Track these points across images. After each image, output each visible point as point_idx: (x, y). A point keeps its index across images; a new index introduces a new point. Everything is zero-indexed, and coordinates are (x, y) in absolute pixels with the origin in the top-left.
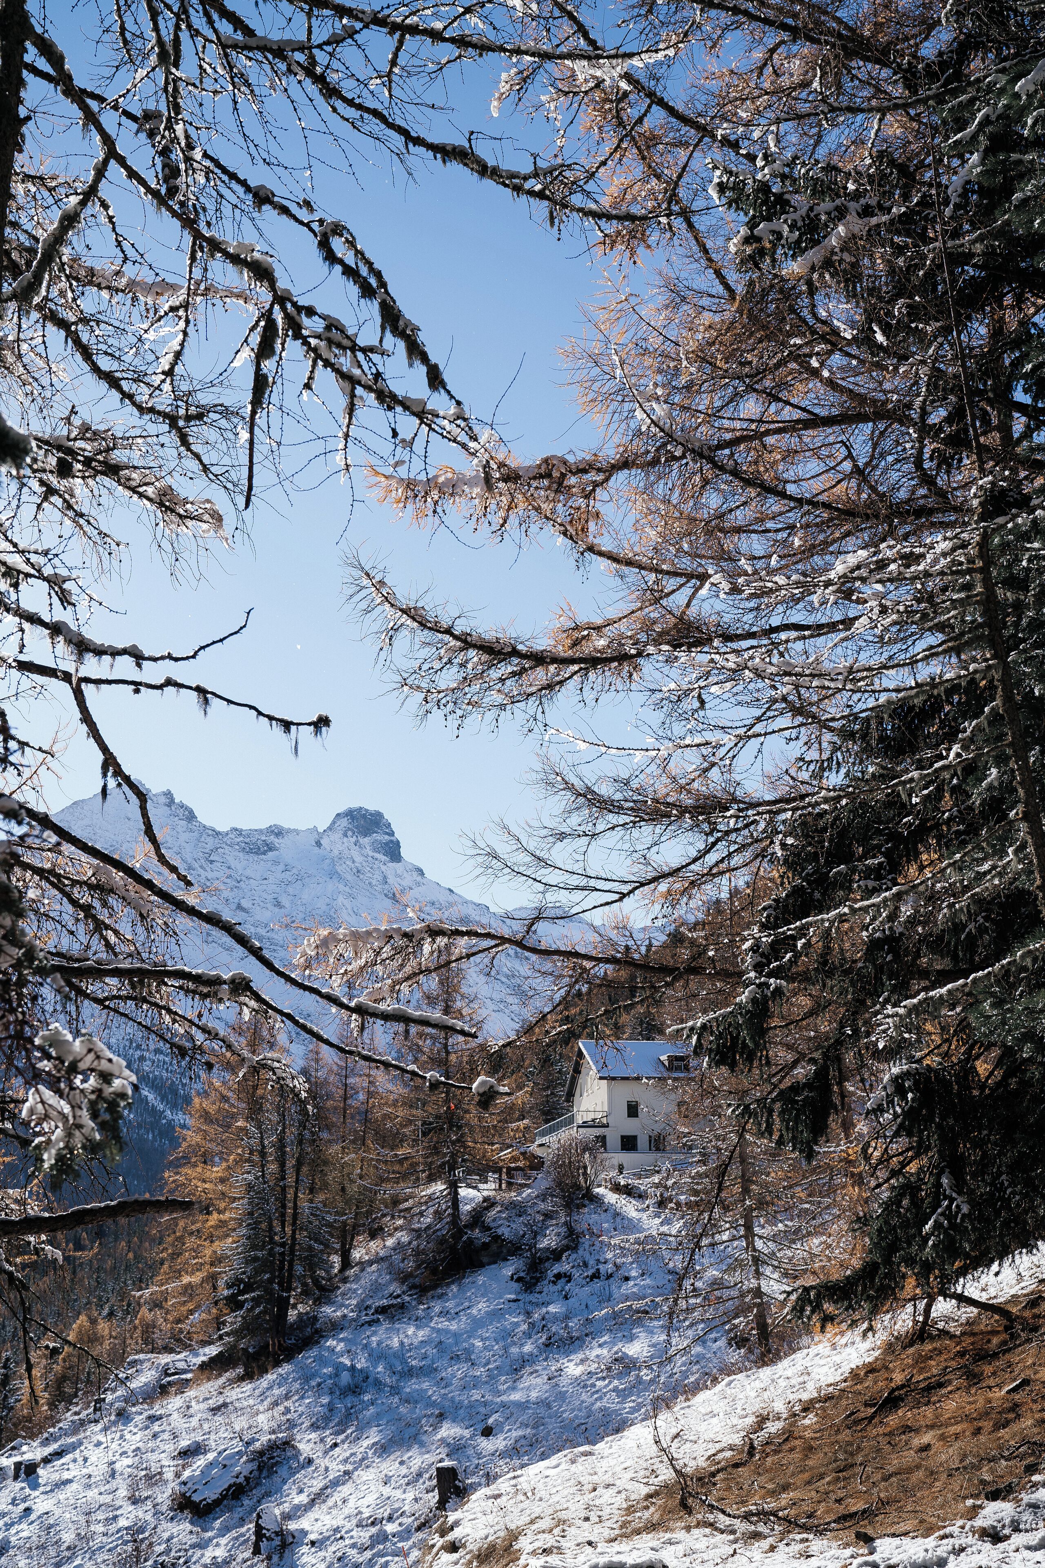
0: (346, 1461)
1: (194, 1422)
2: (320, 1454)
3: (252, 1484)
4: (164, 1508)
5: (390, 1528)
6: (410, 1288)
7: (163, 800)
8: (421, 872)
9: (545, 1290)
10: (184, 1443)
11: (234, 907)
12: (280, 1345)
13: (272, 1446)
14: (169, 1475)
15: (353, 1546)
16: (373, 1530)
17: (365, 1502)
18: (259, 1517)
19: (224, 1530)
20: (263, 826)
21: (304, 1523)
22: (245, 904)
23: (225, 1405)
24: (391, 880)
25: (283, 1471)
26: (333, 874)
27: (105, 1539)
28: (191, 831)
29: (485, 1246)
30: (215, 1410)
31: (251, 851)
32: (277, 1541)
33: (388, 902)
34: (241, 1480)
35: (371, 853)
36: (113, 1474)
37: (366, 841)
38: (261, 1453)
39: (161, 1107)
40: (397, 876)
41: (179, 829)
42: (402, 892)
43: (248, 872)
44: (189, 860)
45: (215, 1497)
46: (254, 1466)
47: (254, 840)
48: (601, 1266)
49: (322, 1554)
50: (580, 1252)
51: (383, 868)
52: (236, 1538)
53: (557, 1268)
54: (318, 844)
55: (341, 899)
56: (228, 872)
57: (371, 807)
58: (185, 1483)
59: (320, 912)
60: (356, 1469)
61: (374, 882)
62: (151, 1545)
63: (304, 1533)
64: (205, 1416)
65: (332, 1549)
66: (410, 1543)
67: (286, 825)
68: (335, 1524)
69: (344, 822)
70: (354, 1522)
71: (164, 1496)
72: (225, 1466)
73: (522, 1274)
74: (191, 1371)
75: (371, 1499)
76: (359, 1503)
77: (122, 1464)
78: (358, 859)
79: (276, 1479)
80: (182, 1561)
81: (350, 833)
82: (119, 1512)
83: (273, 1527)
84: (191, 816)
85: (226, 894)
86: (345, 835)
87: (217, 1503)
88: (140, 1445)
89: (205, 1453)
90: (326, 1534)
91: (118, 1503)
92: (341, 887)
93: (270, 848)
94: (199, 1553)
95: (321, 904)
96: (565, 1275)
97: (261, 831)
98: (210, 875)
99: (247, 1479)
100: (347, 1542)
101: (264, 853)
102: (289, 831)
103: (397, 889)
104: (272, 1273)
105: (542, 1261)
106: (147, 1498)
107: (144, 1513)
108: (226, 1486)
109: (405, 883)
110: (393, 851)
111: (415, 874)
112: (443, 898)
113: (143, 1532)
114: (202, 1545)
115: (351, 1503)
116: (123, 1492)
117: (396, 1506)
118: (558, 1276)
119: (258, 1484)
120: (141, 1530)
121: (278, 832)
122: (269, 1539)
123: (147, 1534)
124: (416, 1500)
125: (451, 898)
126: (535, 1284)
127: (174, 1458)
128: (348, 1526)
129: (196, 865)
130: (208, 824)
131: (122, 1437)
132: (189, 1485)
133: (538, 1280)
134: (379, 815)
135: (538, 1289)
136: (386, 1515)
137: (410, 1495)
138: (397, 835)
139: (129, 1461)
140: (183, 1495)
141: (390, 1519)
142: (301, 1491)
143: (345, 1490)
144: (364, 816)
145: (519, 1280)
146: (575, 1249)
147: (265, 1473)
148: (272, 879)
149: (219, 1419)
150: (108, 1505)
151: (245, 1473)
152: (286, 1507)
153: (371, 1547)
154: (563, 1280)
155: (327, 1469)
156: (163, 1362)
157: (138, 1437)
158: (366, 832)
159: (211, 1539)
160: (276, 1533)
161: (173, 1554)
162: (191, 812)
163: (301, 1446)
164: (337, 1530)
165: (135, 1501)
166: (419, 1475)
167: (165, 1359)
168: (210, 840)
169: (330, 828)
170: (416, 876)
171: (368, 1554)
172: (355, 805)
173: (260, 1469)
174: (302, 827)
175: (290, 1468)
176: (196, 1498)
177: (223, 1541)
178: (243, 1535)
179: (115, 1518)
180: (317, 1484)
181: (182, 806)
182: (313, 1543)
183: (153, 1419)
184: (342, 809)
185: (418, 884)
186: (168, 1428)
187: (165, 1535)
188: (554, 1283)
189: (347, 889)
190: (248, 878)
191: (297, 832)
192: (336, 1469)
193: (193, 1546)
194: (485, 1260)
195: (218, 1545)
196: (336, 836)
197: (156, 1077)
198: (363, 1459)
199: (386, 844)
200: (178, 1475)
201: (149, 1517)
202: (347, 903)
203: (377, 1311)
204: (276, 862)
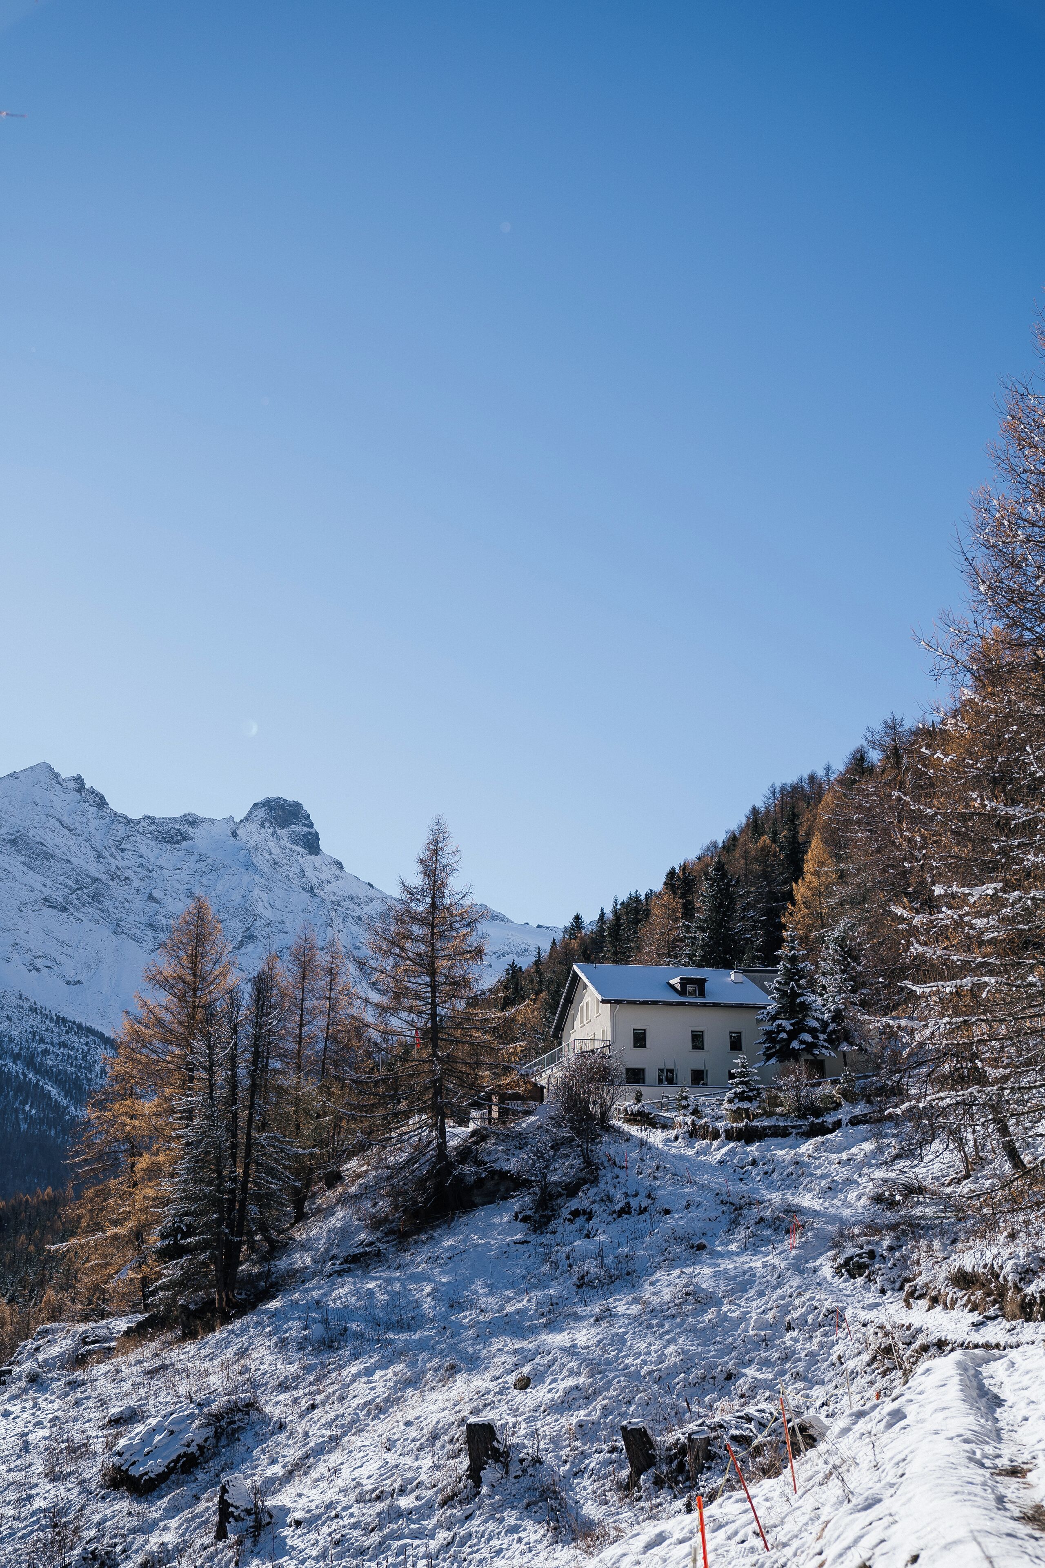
0: (330, 1424)
1: (127, 1386)
2: (295, 1417)
3: (208, 1454)
4: (93, 1486)
5: (405, 1502)
6: (387, 1234)
7: (72, 785)
8: (340, 866)
9: (560, 1229)
10: (115, 1411)
11: (145, 897)
12: (228, 1300)
13: (233, 1409)
14: (98, 1446)
15: (355, 1526)
16: (380, 1506)
17: (364, 1472)
18: (224, 1490)
19: (173, 1511)
20: (177, 814)
21: (283, 1498)
22: (156, 894)
23: (164, 1367)
24: (309, 873)
25: (247, 1439)
26: (249, 866)
27: (17, 1524)
28: (102, 818)
29: (480, 1182)
30: (152, 1373)
31: (164, 840)
32: (250, 1521)
33: (306, 896)
34: (193, 1449)
35: (288, 845)
36: (26, 1447)
37: (283, 832)
38: (218, 1417)
39: (64, 1103)
40: (315, 869)
41: (89, 815)
42: (320, 886)
43: (161, 862)
44: (99, 848)
45: (160, 1470)
46: (210, 1432)
47: (167, 828)
48: (631, 1200)
49: (312, 1536)
50: (602, 1185)
51: (301, 860)
52: (193, 1519)
53: (573, 1204)
54: (234, 834)
55: (257, 891)
56: (139, 860)
57: (290, 798)
58: (120, 1454)
59: (235, 904)
60: (345, 1434)
61: (291, 875)
62: (76, 1531)
63: (285, 1511)
64: (138, 1380)
65: (325, 1530)
66: (434, 1521)
67: (201, 814)
68: (327, 1498)
69: (261, 813)
70: (352, 1497)
71: (92, 1471)
72: (172, 1432)
73: (529, 1213)
74: (115, 1339)
75: (372, 1467)
76: (356, 1473)
77: (37, 1436)
78: (276, 851)
79: (239, 1448)
80: (118, 1549)
81: (267, 824)
82: (33, 1492)
83: (243, 1503)
84: (102, 803)
85: (137, 883)
86: (262, 826)
87: (163, 1477)
88: (59, 1413)
89: (143, 1419)
90: (317, 1512)
91: (34, 1480)
92: (257, 878)
93: (184, 837)
94: (140, 1539)
95: (236, 896)
96: (584, 1212)
97: (174, 820)
98: (121, 864)
99: (200, 1447)
100: (346, 1521)
101: (178, 842)
102: (204, 820)
103: (314, 882)
104: (221, 1212)
105: (552, 1197)
106: (70, 1474)
107: (67, 1492)
108: (174, 1457)
109: (324, 876)
110: (311, 844)
111: (334, 867)
112: (362, 892)
113: (66, 1515)
114: (147, 1528)
115: (345, 1472)
116: (39, 1467)
117: (409, 1475)
118: (576, 1214)
119: (216, 1454)
120: (64, 1512)
121: (193, 821)
122: (238, 1519)
123: (71, 1516)
124: (436, 1467)
125: (371, 893)
126: (547, 1224)
127: (102, 1428)
128: (345, 1501)
129: (107, 854)
130: (119, 811)
131: (35, 1405)
132: (125, 1457)
133: (549, 1219)
134: (297, 806)
135: (550, 1229)
136: (397, 1486)
137: (426, 1462)
138: (317, 827)
139: (46, 1432)
140: (117, 1469)
141: (402, 1491)
142: (274, 1462)
143: (334, 1458)
144: (282, 807)
145: (525, 1219)
146: (595, 1182)
147: (223, 1441)
148: (185, 868)
149: (157, 1383)
150: (19, 1484)
151: (199, 1440)
152: (258, 1479)
153: (380, 1527)
154: (582, 1219)
155: (306, 1434)
156: (80, 1330)
157: (56, 1405)
158: (284, 823)
159: (155, 1523)
160: (248, 1512)
161: (107, 1540)
162: (102, 798)
163: (268, 1409)
164: (330, 1506)
165: (55, 1477)
166: (434, 1437)
167: (81, 1328)
168: (121, 828)
169: (247, 819)
170: (334, 869)
171: (375, 1537)
172: (273, 795)
173: (217, 1436)
174: (218, 816)
175: (256, 1434)
176: (135, 1472)
177: (173, 1523)
178: (200, 1515)
179: (30, 1498)
180: (293, 1453)
181: (92, 792)
182: (298, 1523)
183: (74, 1385)
184: (259, 799)
185: (337, 878)
186: (93, 1394)
187: (96, 1518)
188: (571, 1221)
189: (263, 881)
190: (161, 868)
191: (212, 821)
192: (318, 1434)
193: (133, 1531)
194: (478, 1200)
195: (166, 1528)
196: (253, 827)
197: (59, 1072)
198: (353, 1422)
199: (305, 836)
200: (108, 1446)
201: (73, 1495)
202: (263, 895)
203: (346, 1261)
204: (190, 852)
